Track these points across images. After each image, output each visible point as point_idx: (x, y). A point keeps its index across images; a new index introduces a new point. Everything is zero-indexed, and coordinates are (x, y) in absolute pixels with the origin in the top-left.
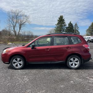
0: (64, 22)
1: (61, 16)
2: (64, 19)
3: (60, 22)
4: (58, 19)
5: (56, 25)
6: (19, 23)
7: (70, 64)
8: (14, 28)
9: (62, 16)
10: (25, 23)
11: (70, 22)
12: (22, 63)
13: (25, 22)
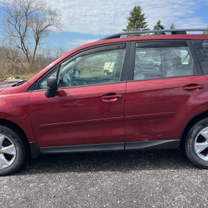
0: (145, 23)
1: (135, 7)
2: (143, 15)
3: (134, 22)
4: (129, 16)
5: (124, 30)
6: (35, 29)
7: (198, 151)
8: (22, 40)
9: (139, 8)
10: (48, 28)
11: (159, 23)
12: (14, 153)
13: (48, 24)
